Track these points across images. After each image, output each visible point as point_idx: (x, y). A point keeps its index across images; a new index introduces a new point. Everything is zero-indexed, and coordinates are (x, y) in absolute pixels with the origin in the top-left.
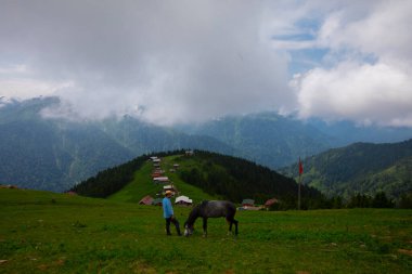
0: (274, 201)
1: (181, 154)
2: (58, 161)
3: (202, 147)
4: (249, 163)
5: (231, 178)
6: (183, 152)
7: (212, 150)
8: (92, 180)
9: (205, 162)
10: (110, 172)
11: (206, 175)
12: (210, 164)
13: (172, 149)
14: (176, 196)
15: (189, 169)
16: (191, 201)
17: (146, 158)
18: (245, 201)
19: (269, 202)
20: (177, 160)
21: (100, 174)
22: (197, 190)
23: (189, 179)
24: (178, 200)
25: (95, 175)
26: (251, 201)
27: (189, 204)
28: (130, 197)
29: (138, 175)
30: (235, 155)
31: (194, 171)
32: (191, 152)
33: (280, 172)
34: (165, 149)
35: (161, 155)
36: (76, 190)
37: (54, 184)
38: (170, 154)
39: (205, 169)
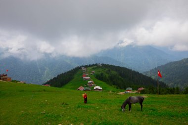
0: (143, 89)
1: (95, 66)
2: (39, 70)
3: (105, 62)
4: (128, 70)
5: (120, 77)
6: (96, 65)
7: (110, 63)
8: (55, 78)
9: (107, 69)
10: (63, 75)
11: (107, 76)
12: (109, 71)
13: (91, 64)
14: (94, 86)
15: (100, 73)
16: (101, 88)
17: (79, 68)
18: (127, 89)
19: (139, 89)
20: (94, 69)
21: (58, 76)
22: (104, 83)
23: (100, 78)
24: (95, 88)
25: (56, 76)
26: (131, 89)
27: (100, 90)
28: (72, 87)
29: (76, 77)
30: (122, 66)
31: (102, 74)
32: (100, 65)
33: (144, 74)
34: (88, 64)
35: (86, 67)
36: (48, 83)
37: (38, 81)
38: (90, 66)
39: (107, 73)
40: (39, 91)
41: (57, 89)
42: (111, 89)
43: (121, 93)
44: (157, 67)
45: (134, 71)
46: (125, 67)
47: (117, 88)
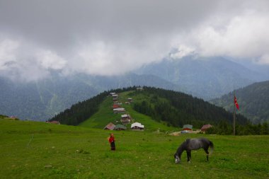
0: (209, 126)
1: (133, 90)
2: (41, 97)
3: (149, 84)
4: (187, 96)
5: (173, 108)
6: (134, 88)
7: (157, 86)
8: (67, 111)
9: (152, 95)
10: (80, 105)
11: (153, 106)
12: (156, 98)
13: (126, 87)
14: (132, 123)
15: (140, 102)
16: (143, 126)
17: (106, 94)
18: (185, 126)
19: (204, 127)
20: (130, 95)
21: (73, 106)
22: (147, 118)
23: (141, 109)
24: (133, 125)
25: (69, 107)
26: (190, 126)
27: (141, 128)
28: (96, 124)
29: (102, 107)
30: (175, 89)
31: (144, 103)
32: (141, 88)
33: (212, 103)
34: (120, 87)
35: (118, 91)
36: (57, 118)
37: (40, 115)
38: (125, 90)
39: (152, 101)
40: (41, 132)
41: (72, 128)
42: (159, 126)
43: (175, 134)
44: (232, 90)
45: (196, 98)
46: (181, 91)
47: (168, 125)
